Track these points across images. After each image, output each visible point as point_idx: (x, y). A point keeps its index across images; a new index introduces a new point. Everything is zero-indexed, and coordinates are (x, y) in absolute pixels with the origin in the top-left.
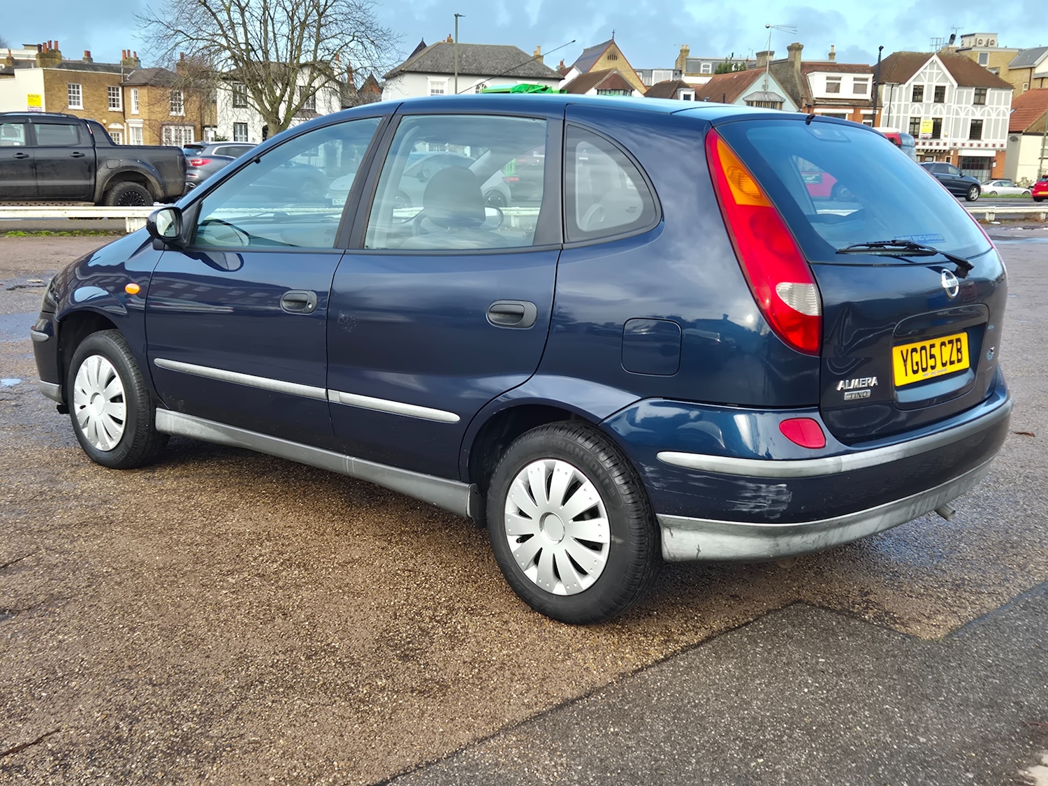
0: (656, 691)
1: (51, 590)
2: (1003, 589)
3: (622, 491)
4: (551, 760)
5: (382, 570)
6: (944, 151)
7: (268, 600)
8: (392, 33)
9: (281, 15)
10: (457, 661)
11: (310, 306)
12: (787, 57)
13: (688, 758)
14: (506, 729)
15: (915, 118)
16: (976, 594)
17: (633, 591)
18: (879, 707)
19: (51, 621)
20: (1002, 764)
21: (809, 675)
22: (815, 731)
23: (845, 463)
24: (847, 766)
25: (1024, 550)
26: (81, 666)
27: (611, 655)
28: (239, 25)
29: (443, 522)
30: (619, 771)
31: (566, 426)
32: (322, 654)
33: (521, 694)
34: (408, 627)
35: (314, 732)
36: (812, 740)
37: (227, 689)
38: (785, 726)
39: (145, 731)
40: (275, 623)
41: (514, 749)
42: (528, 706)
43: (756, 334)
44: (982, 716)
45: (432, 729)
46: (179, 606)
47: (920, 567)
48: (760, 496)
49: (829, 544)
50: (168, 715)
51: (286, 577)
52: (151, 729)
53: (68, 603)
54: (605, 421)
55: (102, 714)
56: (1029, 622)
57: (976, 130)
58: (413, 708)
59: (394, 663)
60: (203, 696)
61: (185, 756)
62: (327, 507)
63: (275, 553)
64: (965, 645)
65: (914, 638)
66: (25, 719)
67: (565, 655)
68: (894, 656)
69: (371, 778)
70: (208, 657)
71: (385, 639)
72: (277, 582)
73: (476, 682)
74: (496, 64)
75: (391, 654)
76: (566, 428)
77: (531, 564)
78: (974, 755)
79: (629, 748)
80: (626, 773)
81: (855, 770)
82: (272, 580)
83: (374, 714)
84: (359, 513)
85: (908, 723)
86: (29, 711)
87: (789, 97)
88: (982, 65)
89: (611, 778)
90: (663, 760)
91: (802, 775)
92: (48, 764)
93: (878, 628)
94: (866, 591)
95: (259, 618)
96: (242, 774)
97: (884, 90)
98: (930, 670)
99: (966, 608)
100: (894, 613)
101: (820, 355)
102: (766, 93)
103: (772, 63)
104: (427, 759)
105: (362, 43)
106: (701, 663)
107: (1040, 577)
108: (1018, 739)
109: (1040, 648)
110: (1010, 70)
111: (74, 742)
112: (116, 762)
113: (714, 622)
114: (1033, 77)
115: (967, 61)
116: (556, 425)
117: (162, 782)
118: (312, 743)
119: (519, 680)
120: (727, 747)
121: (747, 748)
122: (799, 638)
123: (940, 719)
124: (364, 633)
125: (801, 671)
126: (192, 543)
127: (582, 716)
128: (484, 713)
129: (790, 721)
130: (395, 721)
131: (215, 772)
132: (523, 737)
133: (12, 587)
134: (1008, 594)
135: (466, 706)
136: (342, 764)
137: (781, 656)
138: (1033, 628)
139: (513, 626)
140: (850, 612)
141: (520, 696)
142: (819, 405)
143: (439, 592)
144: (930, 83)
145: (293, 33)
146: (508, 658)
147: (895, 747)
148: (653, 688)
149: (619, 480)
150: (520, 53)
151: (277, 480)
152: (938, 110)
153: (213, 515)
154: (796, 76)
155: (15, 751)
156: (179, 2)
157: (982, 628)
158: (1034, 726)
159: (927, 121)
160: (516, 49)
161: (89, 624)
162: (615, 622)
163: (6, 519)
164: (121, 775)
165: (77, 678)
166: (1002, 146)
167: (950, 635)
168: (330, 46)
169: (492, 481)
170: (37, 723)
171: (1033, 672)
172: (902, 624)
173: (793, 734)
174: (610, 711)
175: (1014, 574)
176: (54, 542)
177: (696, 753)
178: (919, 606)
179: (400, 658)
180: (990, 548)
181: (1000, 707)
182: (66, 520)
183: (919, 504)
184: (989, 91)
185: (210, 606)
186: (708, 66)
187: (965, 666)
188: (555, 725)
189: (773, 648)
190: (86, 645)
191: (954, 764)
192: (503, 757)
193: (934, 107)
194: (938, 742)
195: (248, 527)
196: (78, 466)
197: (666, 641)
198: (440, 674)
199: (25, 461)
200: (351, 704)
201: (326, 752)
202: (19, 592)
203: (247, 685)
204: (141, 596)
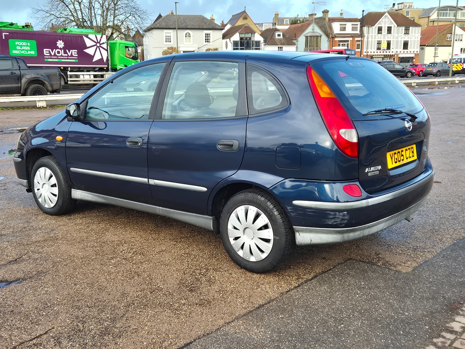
0: (297, 299)
1: (37, 269)
2: (434, 249)
3: (278, 217)
4: (257, 330)
5: (176, 254)
6: (392, 55)
7: (130, 269)
8: (147, 12)
9: (98, 5)
10: (213, 291)
11: (139, 144)
12: (322, 16)
13: (313, 326)
14: (237, 318)
15: (379, 41)
16: (423, 252)
17: (284, 259)
18: (388, 301)
19: (41, 282)
20: (439, 322)
21: (358, 290)
22: (363, 313)
23: (370, 202)
24: (377, 326)
25: (441, 233)
26: (57, 301)
27: (276, 285)
28: (78, 11)
29: (198, 232)
30: (286, 333)
31: (253, 191)
32: (157, 291)
33: (241, 303)
34: (191, 278)
35: (159, 323)
36: (362, 316)
37: (120, 307)
38: (351, 311)
39: (89, 326)
40: (135, 279)
41: (242, 326)
42: (245, 308)
43: (331, 150)
44: (430, 303)
45: (207, 320)
46: (93, 274)
47: (399, 242)
48: (336, 217)
49: (364, 235)
50: (98, 319)
51: (136, 259)
52: (92, 325)
53: (46, 274)
54: (270, 189)
55: (70, 320)
56: (446, 263)
57: (406, 45)
58: (198, 311)
59: (187, 293)
60: (110, 311)
61: (108, 336)
62: (147, 228)
63: (129, 249)
64: (420, 274)
65: (399, 272)
66: (38, 324)
67: (257, 286)
68: (392, 280)
69: (186, 341)
70: (109, 294)
71: (182, 283)
72: (132, 261)
73: (222, 299)
74: (194, 23)
75: (185, 289)
76: (253, 192)
77: (240, 249)
78: (428, 319)
79: (289, 323)
80: (289, 334)
81: (381, 328)
82: (130, 260)
83: (182, 315)
84: (162, 230)
85: (400, 307)
86: (39, 320)
87: (324, 34)
88: (407, 16)
89: (283, 336)
90: (303, 328)
91: (360, 331)
92: (52, 342)
93: (384, 269)
94: (378, 253)
95: (128, 277)
96: (132, 342)
97: (365, 29)
98: (407, 285)
99: (419, 258)
100: (390, 262)
101: (358, 158)
102: (314, 32)
103: (316, 19)
104: (207, 332)
105: (134, 16)
106: (314, 287)
107: (448, 244)
108: (445, 312)
109: (451, 273)
110: (419, 18)
111: (61, 332)
112: (80, 339)
113: (317, 269)
114: (429, 21)
115: (401, 15)
116: (248, 191)
117: (100, 346)
118: (159, 328)
119: (240, 298)
120: (328, 321)
121: (336, 321)
122: (352, 274)
123: (413, 305)
124: (173, 281)
125: (355, 288)
126: (93, 247)
127: (267, 311)
128: (227, 312)
129: (353, 309)
130: (192, 317)
131: (122, 342)
132: (245, 321)
133: (21, 269)
134: (436, 252)
135: (220, 309)
136: (173, 336)
137: (346, 282)
138: (447, 265)
139: (234, 275)
140: (372, 262)
141: (241, 304)
142: (358, 179)
143: (201, 262)
144: (385, 25)
145: (103, 13)
146: (234, 289)
147: (396, 317)
148: (295, 298)
149: (277, 213)
150: (204, 18)
151: (124, 217)
152: (389, 37)
153: (100, 234)
154: (326, 24)
155: (37, 337)
156: (51, 1)
157: (426, 267)
158: (451, 306)
159: (385, 42)
160: (203, 16)
161: (57, 283)
162: (276, 271)
163: (12, 240)
164: (83, 345)
165: (56, 306)
166: (417, 52)
167: (414, 270)
168: (120, 18)
169: (222, 215)
170: (44, 325)
171: (448, 284)
172: (394, 266)
173: (354, 314)
174: (279, 308)
175: (438, 243)
176: (34, 249)
177: (316, 324)
178: (400, 259)
179: (189, 291)
180: (427, 233)
181: (437, 299)
182: (38, 239)
183: (399, 217)
184: (411, 28)
185: (106, 273)
186: (287, 21)
187: (421, 283)
188: (257, 315)
189: (342, 279)
190: (58, 292)
191: (420, 323)
192: (238, 329)
193: (387, 35)
194: (413, 314)
195: (116, 238)
196: (37, 215)
197: (298, 279)
198: (207, 297)
199: (15, 214)
200: (172, 311)
201: (165, 331)
202: (24, 271)
203: (128, 305)
204: (76, 270)
